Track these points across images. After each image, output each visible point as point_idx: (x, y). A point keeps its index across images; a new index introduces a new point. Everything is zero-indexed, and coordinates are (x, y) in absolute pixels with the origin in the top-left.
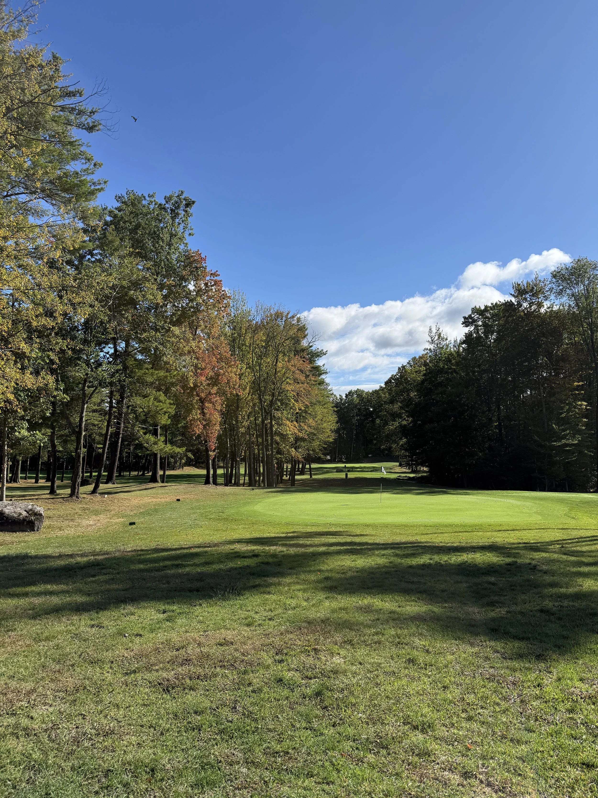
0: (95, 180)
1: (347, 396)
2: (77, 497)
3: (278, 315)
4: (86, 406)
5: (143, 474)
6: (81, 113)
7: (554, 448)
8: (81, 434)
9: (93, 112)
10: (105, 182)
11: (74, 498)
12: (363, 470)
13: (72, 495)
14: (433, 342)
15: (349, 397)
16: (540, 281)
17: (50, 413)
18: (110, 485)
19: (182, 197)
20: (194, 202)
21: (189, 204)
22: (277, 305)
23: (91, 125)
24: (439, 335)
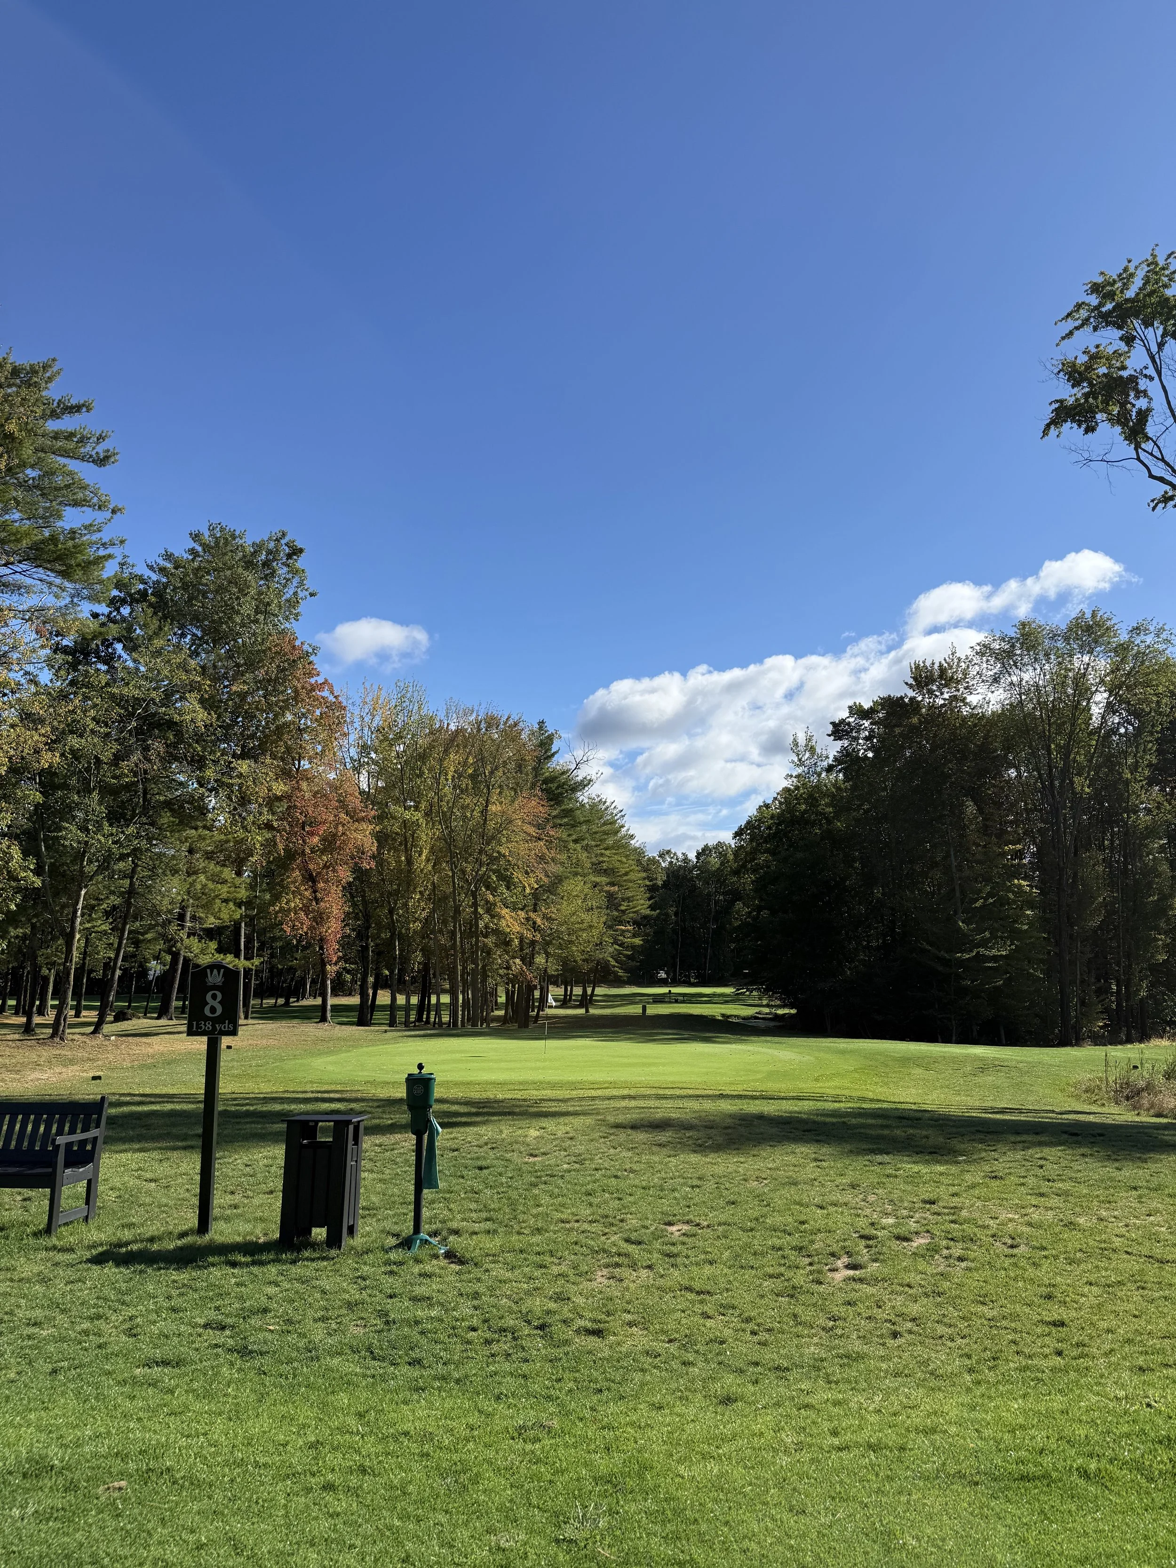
0: (106, 539)
1: (698, 857)
2: (62, 1039)
3: (491, 722)
4: (83, 893)
5: (287, 1003)
6: (83, 440)
7: (961, 963)
8: (73, 937)
9: (101, 438)
10: (122, 542)
11: (57, 1040)
12: (711, 999)
13: (53, 1036)
14: (801, 763)
15: (702, 858)
16: (959, 659)
17: (16, 905)
18: (163, 1022)
19: (283, 542)
20: (301, 551)
21: (296, 552)
22: (483, 706)
23: (102, 456)
24: (812, 750)
